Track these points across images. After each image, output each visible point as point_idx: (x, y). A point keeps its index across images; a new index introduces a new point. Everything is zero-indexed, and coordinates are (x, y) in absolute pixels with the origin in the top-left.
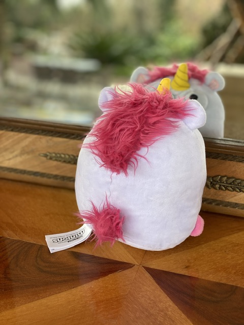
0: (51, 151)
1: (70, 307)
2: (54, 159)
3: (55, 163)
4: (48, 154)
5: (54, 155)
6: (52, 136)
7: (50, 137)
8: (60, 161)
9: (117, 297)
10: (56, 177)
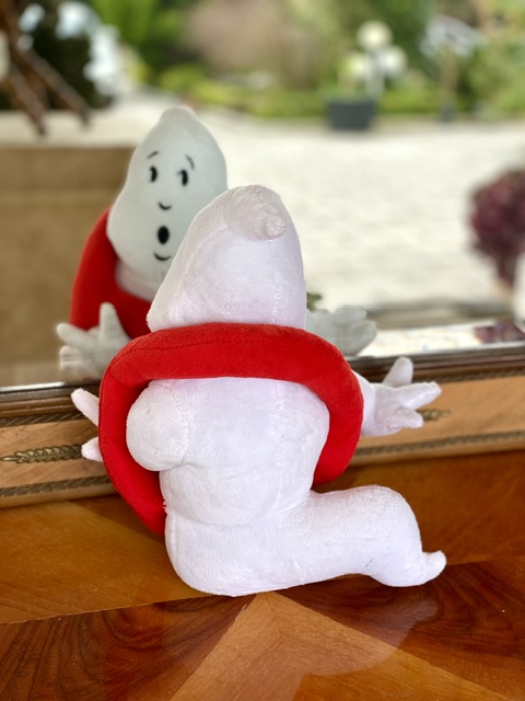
0: (23, 448)
1: (224, 685)
2: (33, 459)
3: (33, 465)
4: (19, 454)
5: (31, 453)
6: (26, 423)
7: (21, 427)
8: (44, 460)
9: (272, 646)
10: (36, 487)
